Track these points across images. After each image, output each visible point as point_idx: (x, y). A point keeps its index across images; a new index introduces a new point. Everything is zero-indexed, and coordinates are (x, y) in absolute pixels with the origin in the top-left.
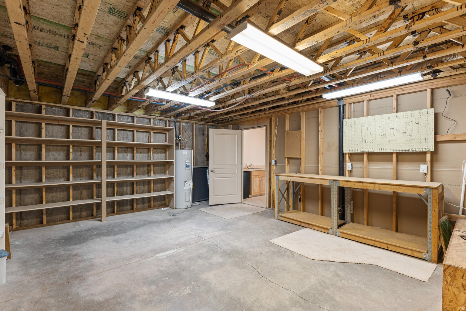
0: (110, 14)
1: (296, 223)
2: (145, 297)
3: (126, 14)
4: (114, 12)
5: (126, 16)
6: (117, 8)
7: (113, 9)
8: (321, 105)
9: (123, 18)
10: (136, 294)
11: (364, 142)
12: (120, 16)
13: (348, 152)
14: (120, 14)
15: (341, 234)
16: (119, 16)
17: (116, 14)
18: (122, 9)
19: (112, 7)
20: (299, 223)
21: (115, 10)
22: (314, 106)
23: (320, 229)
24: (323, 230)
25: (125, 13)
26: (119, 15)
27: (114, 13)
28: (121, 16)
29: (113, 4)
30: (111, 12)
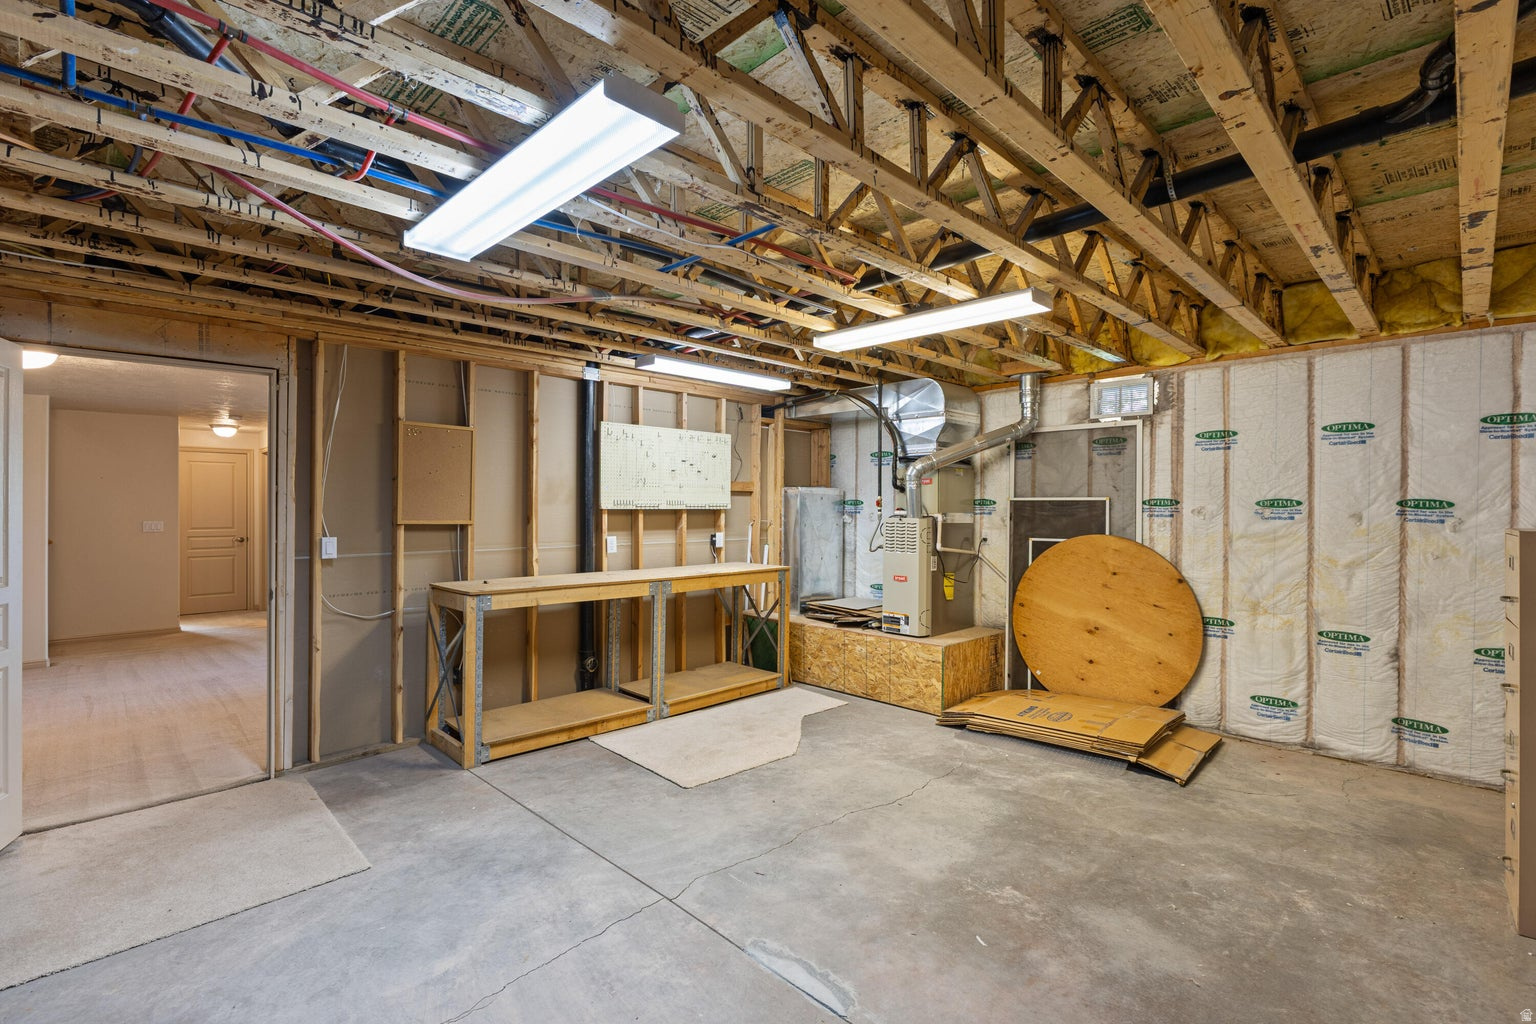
0: (1131, 6)
1: (553, 740)
2: (1083, 958)
3: (1096, 46)
4: (1128, 19)
5: (1090, 40)
6: (1133, 37)
7: (1140, 27)
8: (540, 363)
9: (1090, 30)
10: (1086, 980)
11: (641, 484)
12: (1104, 27)
13: (611, 507)
14: (1108, 32)
15: (674, 708)
16: (1102, 25)
17: (1117, 21)
18: (1121, 45)
19: (1147, 28)
20: (563, 738)
21: (1134, 29)
22: (518, 359)
23: (626, 722)
24: (634, 721)
25: (1102, 46)
26: (1108, 28)
27: (1125, 18)
28: (1100, 31)
29: (1155, 34)
30: (1136, 13)
